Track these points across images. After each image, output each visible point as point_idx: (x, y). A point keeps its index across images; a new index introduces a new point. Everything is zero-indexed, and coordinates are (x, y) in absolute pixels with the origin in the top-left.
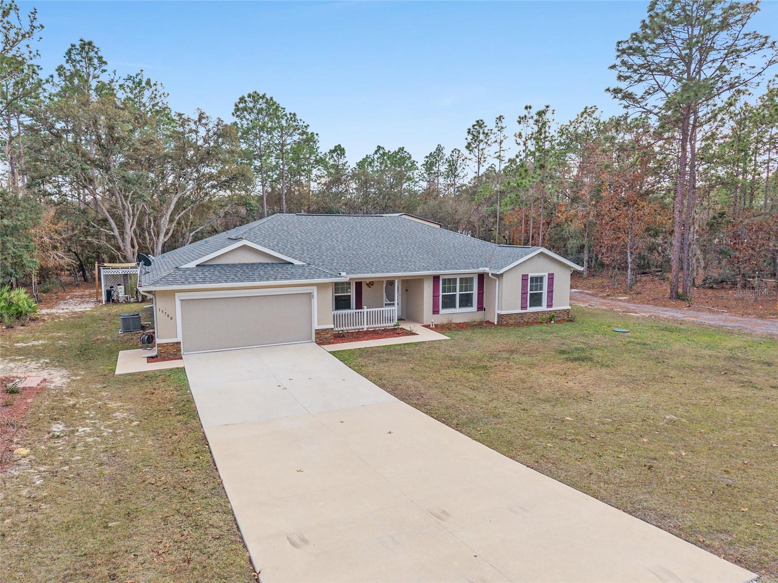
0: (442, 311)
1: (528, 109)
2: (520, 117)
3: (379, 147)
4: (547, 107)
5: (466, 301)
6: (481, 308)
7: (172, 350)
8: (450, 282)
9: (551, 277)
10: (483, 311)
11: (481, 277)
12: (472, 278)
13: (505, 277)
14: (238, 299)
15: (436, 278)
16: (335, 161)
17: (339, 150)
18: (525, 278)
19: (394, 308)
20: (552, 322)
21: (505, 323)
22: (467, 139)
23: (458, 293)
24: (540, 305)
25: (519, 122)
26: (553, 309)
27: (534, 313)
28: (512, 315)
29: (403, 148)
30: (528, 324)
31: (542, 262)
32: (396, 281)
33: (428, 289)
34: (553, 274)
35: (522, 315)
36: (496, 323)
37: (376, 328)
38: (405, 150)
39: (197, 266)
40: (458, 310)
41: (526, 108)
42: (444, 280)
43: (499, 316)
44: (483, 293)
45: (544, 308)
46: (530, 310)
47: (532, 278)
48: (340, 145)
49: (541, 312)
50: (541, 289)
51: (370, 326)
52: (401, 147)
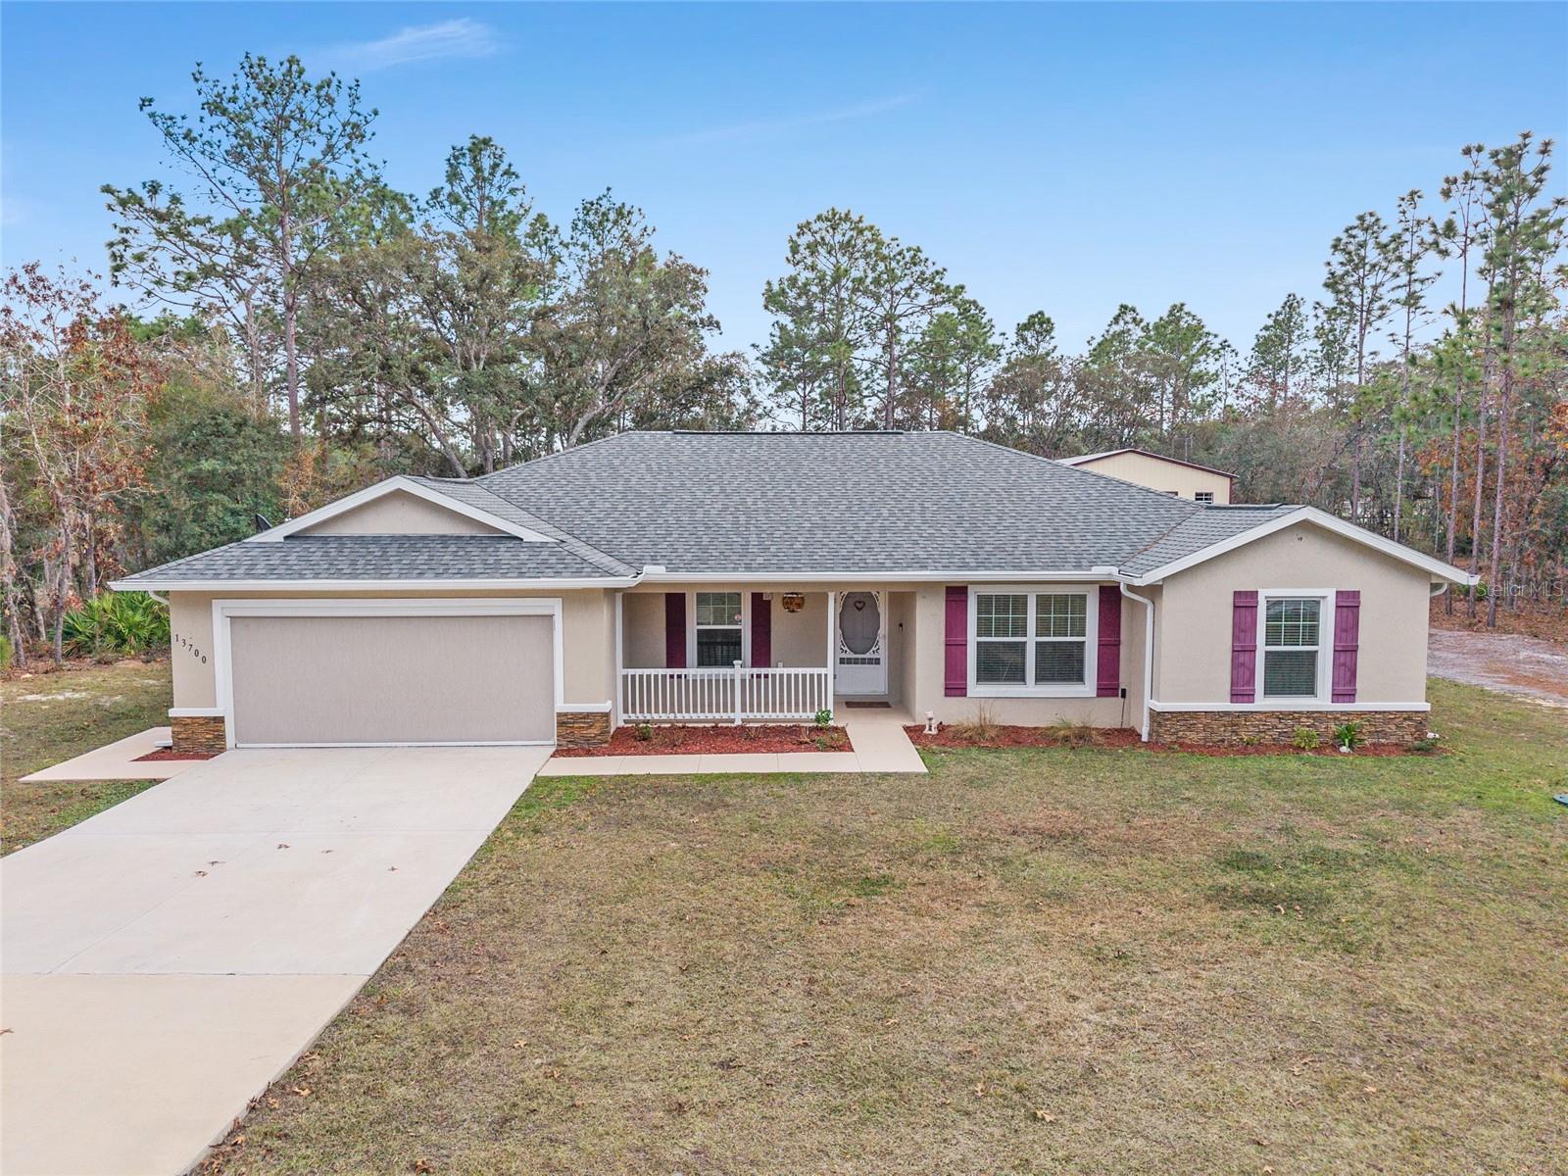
0: (975, 688)
1: (1474, 153)
2: (1447, 180)
3: (1124, 308)
4: (1526, 136)
5: (1061, 665)
6: (1109, 686)
7: (205, 737)
8: (1004, 608)
9: (1349, 605)
10: (1120, 699)
11: (1110, 595)
12: (1083, 598)
13: (1169, 597)
14: (365, 621)
15: (956, 594)
16: (1031, 348)
17: (1039, 324)
18: (1244, 603)
19: (822, 671)
20: (1344, 749)
21: (1168, 739)
22: (1329, 264)
23: (1031, 640)
24: (1310, 690)
25: (1447, 194)
26: (1358, 706)
27: (1281, 716)
28: (1195, 714)
29: (1182, 305)
30: (1248, 748)
31: (1309, 550)
32: (831, 596)
33: (929, 624)
34: (1356, 595)
35: (1233, 720)
36: (1145, 738)
37: (767, 721)
38: (1186, 309)
39: (286, 538)
40: (1030, 688)
41: (1467, 151)
42: (984, 602)
43: (1156, 717)
44: (1117, 644)
45: (1322, 701)
46: (1263, 703)
47: (1273, 604)
48: (1041, 313)
49: (1309, 714)
50: (1312, 637)
51: (751, 716)
52: (1178, 304)
